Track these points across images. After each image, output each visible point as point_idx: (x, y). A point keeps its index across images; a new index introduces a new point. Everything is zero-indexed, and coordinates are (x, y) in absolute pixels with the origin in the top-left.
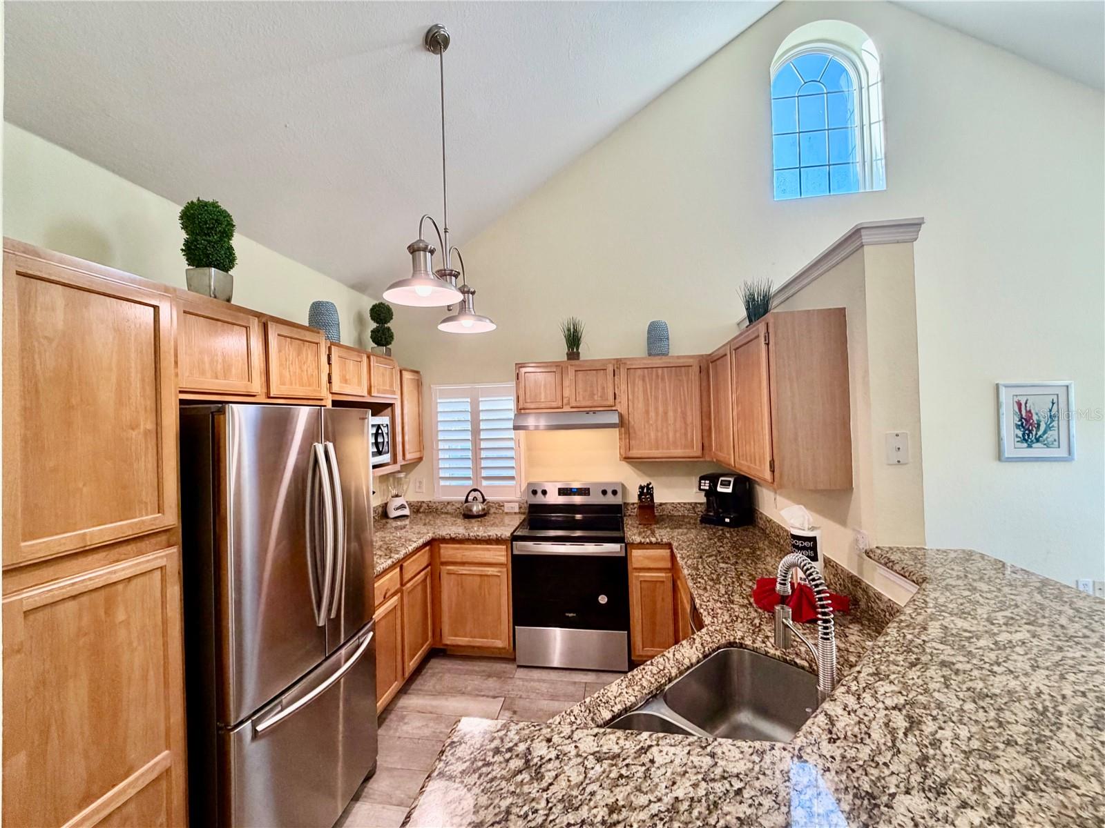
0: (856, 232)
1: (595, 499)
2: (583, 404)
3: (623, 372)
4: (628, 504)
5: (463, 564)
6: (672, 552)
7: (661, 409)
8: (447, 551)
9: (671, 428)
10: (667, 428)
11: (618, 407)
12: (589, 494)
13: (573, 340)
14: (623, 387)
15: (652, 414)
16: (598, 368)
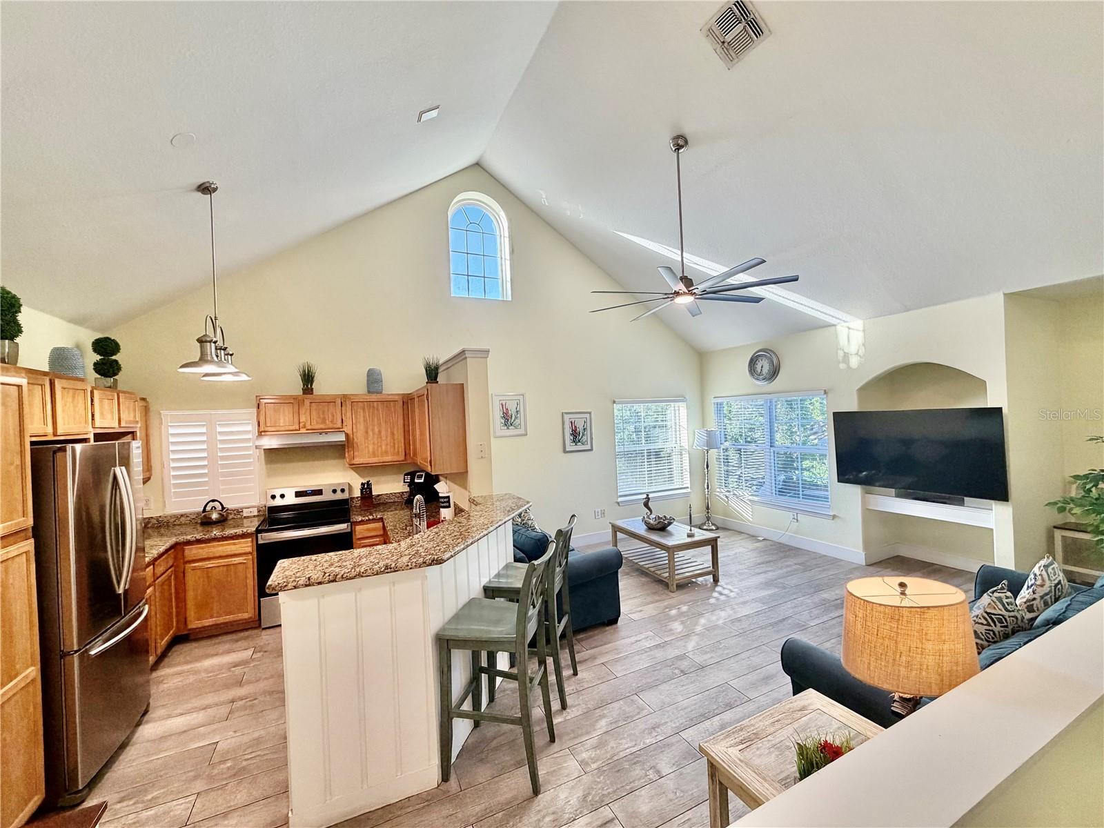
0: (463, 352)
1: (327, 496)
2: (317, 427)
3: (348, 403)
4: (354, 498)
5: (209, 559)
6: (383, 524)
7: (376, 430)
8: (191, 552)
9: (384, 443)
10: (381, 442)
11: (345, 429)
12: (321, 494)
13: (308, 378)
14: (349, 414)
15: (370, 433)
16: (329, 401)
